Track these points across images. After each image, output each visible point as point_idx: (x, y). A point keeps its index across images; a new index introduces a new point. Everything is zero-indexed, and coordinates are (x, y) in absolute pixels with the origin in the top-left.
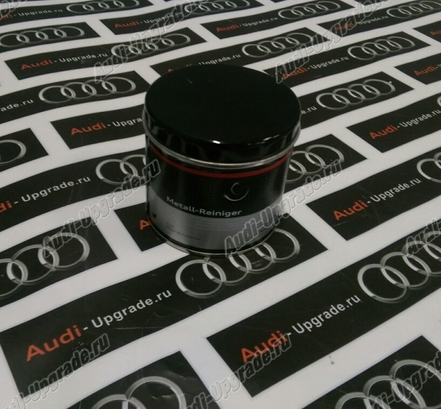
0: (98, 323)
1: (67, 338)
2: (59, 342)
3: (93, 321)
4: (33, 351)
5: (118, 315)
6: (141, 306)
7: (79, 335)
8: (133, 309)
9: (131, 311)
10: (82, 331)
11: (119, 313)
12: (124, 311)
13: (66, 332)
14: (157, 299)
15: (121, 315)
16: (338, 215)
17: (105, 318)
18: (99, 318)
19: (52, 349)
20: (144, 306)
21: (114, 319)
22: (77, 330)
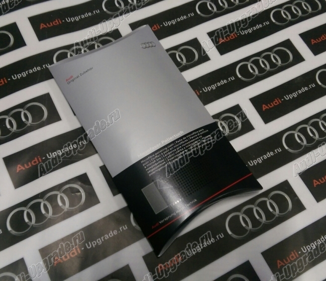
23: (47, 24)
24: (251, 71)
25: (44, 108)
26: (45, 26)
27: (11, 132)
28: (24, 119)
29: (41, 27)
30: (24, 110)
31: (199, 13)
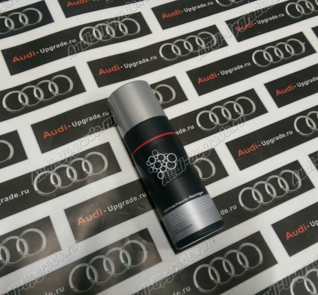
0: (111, 209)
1: (96, 215)
2: (92, 216)
3: (108, 207)
4: (81, 220)
5: (120, 205)
6: (131, 200)
7: (102, 214)
8: (127, 202)
9: (126, 204)
10: (103, 213)
11: (121, 204)
12: (123, 203)
13: (96, 212)
14: (139, 197)
15: (121, 206)
16: (241, 153)
17: (114, 206)
18: (111, 206)
19: (90, 220)
20: (133, 201)
21: (118, 207)
22: (101, 212)
23: (106, 70)
24: (309, 126)
25: (104, 158)
26: (104, 72)
27: (71, 182)
28: (84, 169)
29: (100, 73)
30: (85, 159)
31: (255, 62)
